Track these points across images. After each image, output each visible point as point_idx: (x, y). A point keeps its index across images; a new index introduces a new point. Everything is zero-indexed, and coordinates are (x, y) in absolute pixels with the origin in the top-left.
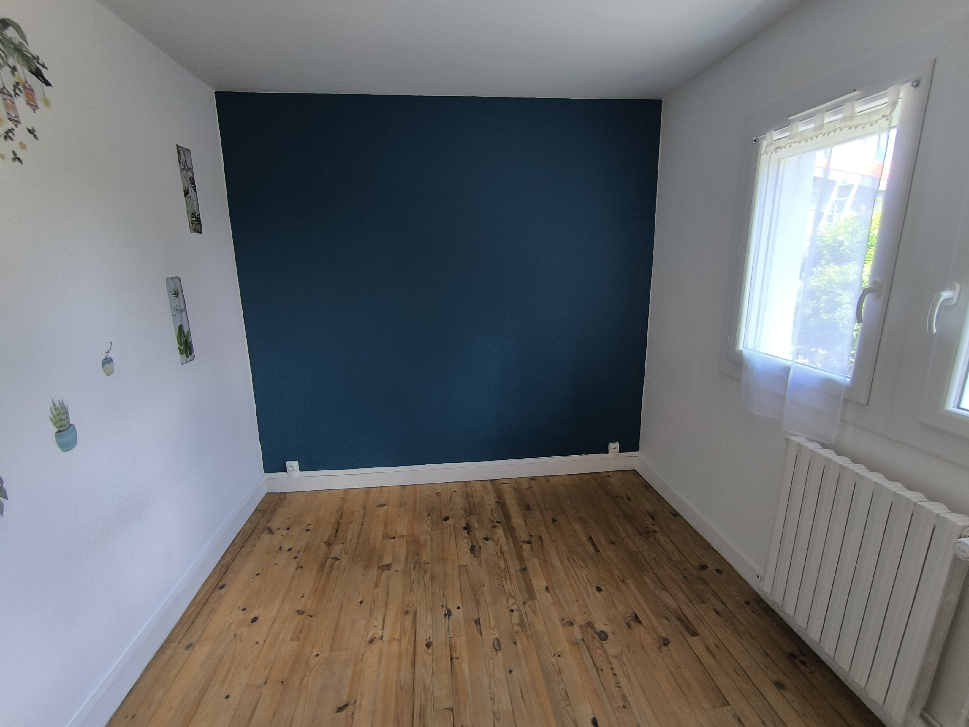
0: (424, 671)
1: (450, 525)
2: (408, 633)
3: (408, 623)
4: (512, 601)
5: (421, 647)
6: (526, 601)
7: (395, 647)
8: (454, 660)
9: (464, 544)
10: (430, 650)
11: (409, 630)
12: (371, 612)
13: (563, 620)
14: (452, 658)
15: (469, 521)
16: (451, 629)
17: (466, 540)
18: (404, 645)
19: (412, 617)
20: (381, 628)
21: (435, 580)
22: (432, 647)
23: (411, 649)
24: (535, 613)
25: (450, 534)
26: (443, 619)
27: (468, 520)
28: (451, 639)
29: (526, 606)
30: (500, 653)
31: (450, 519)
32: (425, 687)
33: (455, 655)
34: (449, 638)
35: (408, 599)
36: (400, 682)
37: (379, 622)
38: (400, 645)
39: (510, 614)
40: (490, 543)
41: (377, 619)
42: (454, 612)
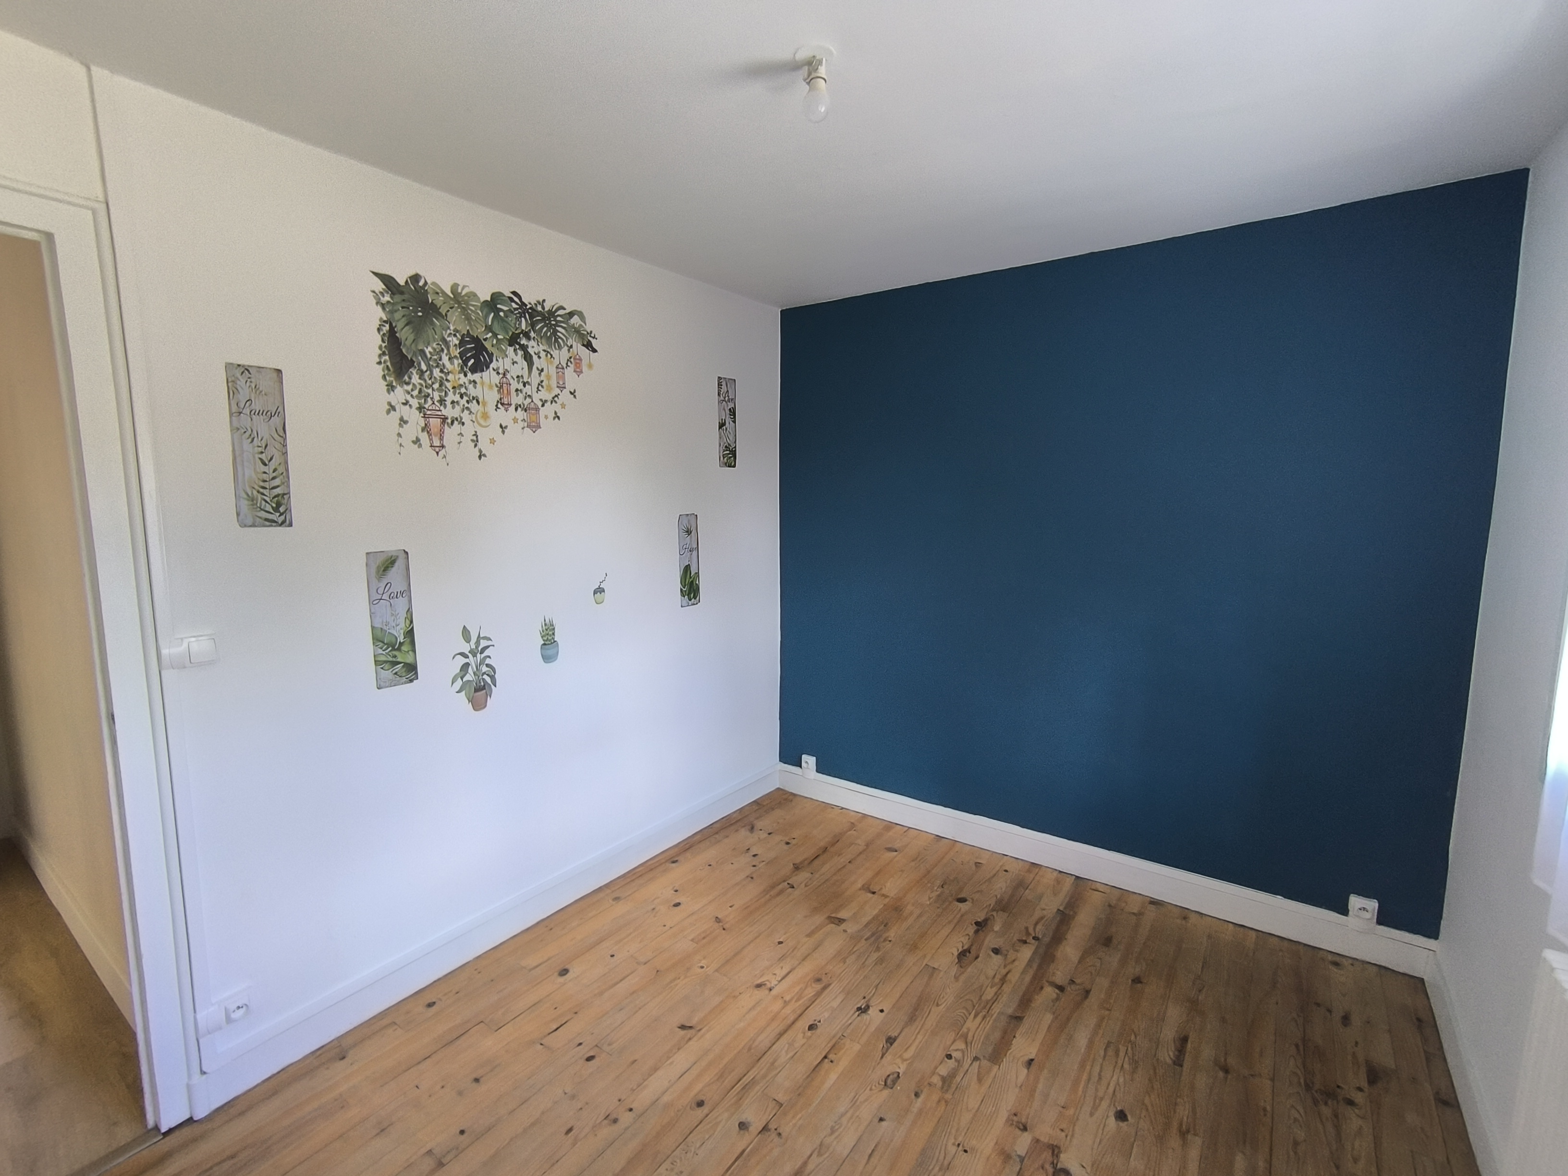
0: (786, 1049)
1: (960, 910)
2: (800, 1002)
3: (810, 992)
4: (960, 1045)
5: (804, 1023)
6: (982, 1058)
7: (777, 1005)
8: (826, 1060)
9: (959, 942)
10: (809, 1033)
11: (805, 998)
12: (782, 958)
13: (1015, 1115)
14: (825, 1057)
15: (992, 918)
16: (852, 1027)
17: (965, 940)
18: (788, 1010)
19: (819, 988)
20: (780, 979)
21: (881, 965)
22: (814, 1031)
23: (792, 1018)
24: (980, 1080)
25: (950, 922)
26: (852, 1012)
27: (992, 915)
28: (842, 1037)
29: (977, 1064)
30: (886, 1092)
31: (967, 903)
32: (773, 1064)
33: (831, 1056)
34: (841, 1034)
35: (831, 967)
36: (753, 1042)
37: (781, 973)
38: (783, 1008)
39: (944, 1058)
40: (997, 959)
41: (782, 968)
42: (873, 1012)
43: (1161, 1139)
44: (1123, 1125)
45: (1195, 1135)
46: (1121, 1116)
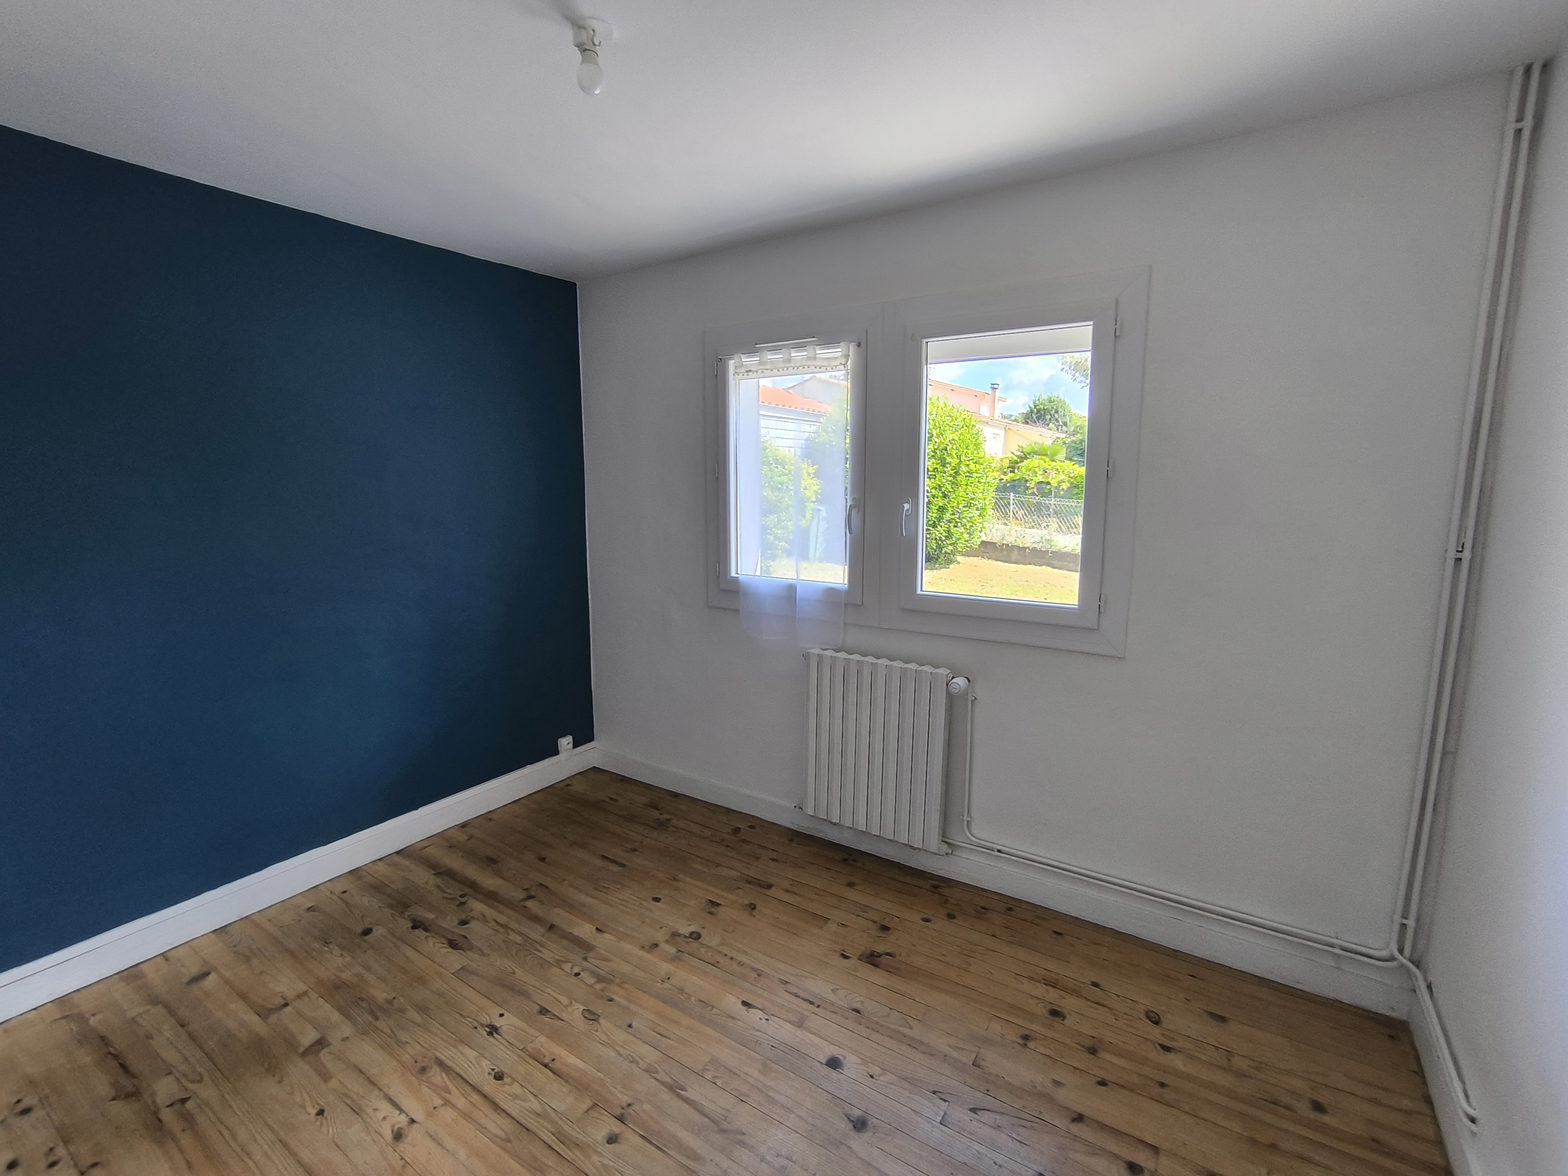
0: (520, 1102)
1: (384, 937)
2: (452, 1088)
3: (439, 1078)
4: (567, 967)
5: (489, 1086)
6: (585, 955)
7: (448, 1114)
8: (550, 1065)
9: (435, 947)
10: (507, 1080)
11: (448, 1083)
12: (356, 1110)
13: (643, 947)
14: (546, 1066)
15: (412, 917)
16: (512, 1040)
17: (431, 941)
18: (461, 1102)
19: (438, 1069)
20: (398, 1112)
21: (429, 1009)
22: (505, 1075)
23: (475, 1097)
24: (606, 960)
26: (492, 1040)
27: (409, 916)
29: (589, 960)
30: (602, 1021)
31: (374, 930)
33: (546, 1061)
34: (520, 1051)
38: (453, 1106)
39: (579, 978)
40: (473, 925)
41: (376, 1110)
42: (498, 1022)
43: (676, 889)
44: (662, 900)
45: (677, 876)
46: (657, 900)
